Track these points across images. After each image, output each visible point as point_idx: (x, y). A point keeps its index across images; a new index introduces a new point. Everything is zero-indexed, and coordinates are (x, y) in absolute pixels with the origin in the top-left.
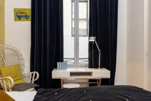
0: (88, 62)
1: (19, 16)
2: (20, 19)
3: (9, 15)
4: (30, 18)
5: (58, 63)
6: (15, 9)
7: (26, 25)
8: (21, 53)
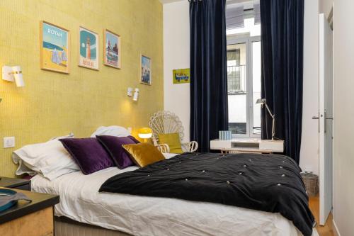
0: (260, 131)
1: (178, 78)
2: (179, 81)
3: (168, 77)
4: (189, 79)
5: (220, 132)
6: (174, 71)
7: (185, 87)
8: (181, 120)
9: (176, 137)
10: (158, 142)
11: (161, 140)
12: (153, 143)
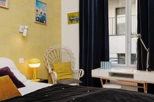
5: (101, 62)
9: (69, 64)
10: (52, 70)
11: (55, 68)
12: (48, 70)
